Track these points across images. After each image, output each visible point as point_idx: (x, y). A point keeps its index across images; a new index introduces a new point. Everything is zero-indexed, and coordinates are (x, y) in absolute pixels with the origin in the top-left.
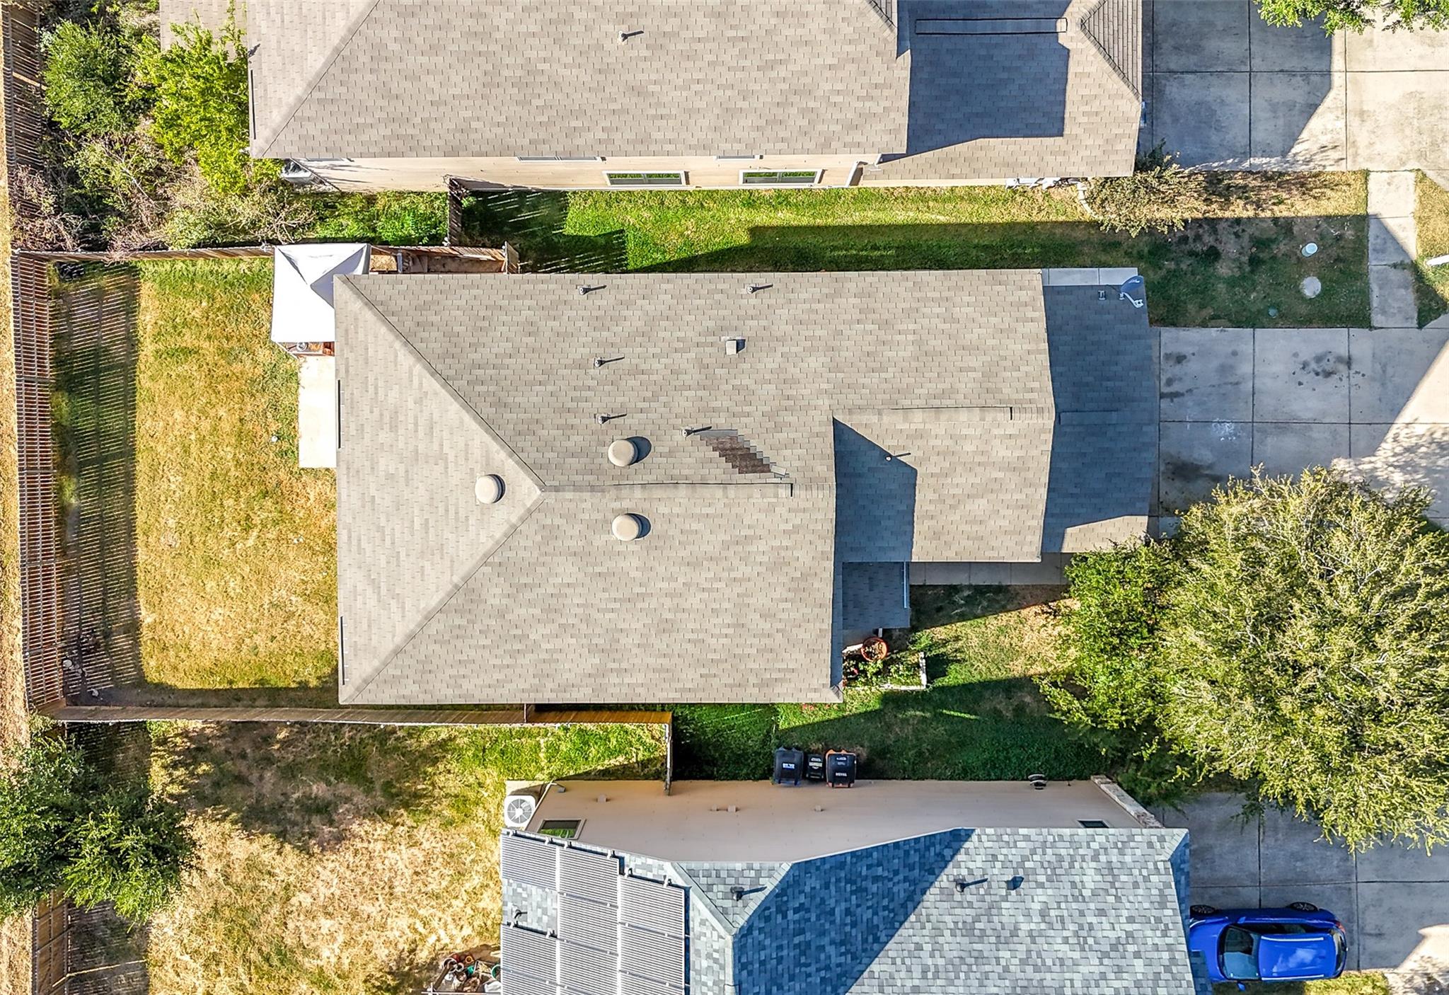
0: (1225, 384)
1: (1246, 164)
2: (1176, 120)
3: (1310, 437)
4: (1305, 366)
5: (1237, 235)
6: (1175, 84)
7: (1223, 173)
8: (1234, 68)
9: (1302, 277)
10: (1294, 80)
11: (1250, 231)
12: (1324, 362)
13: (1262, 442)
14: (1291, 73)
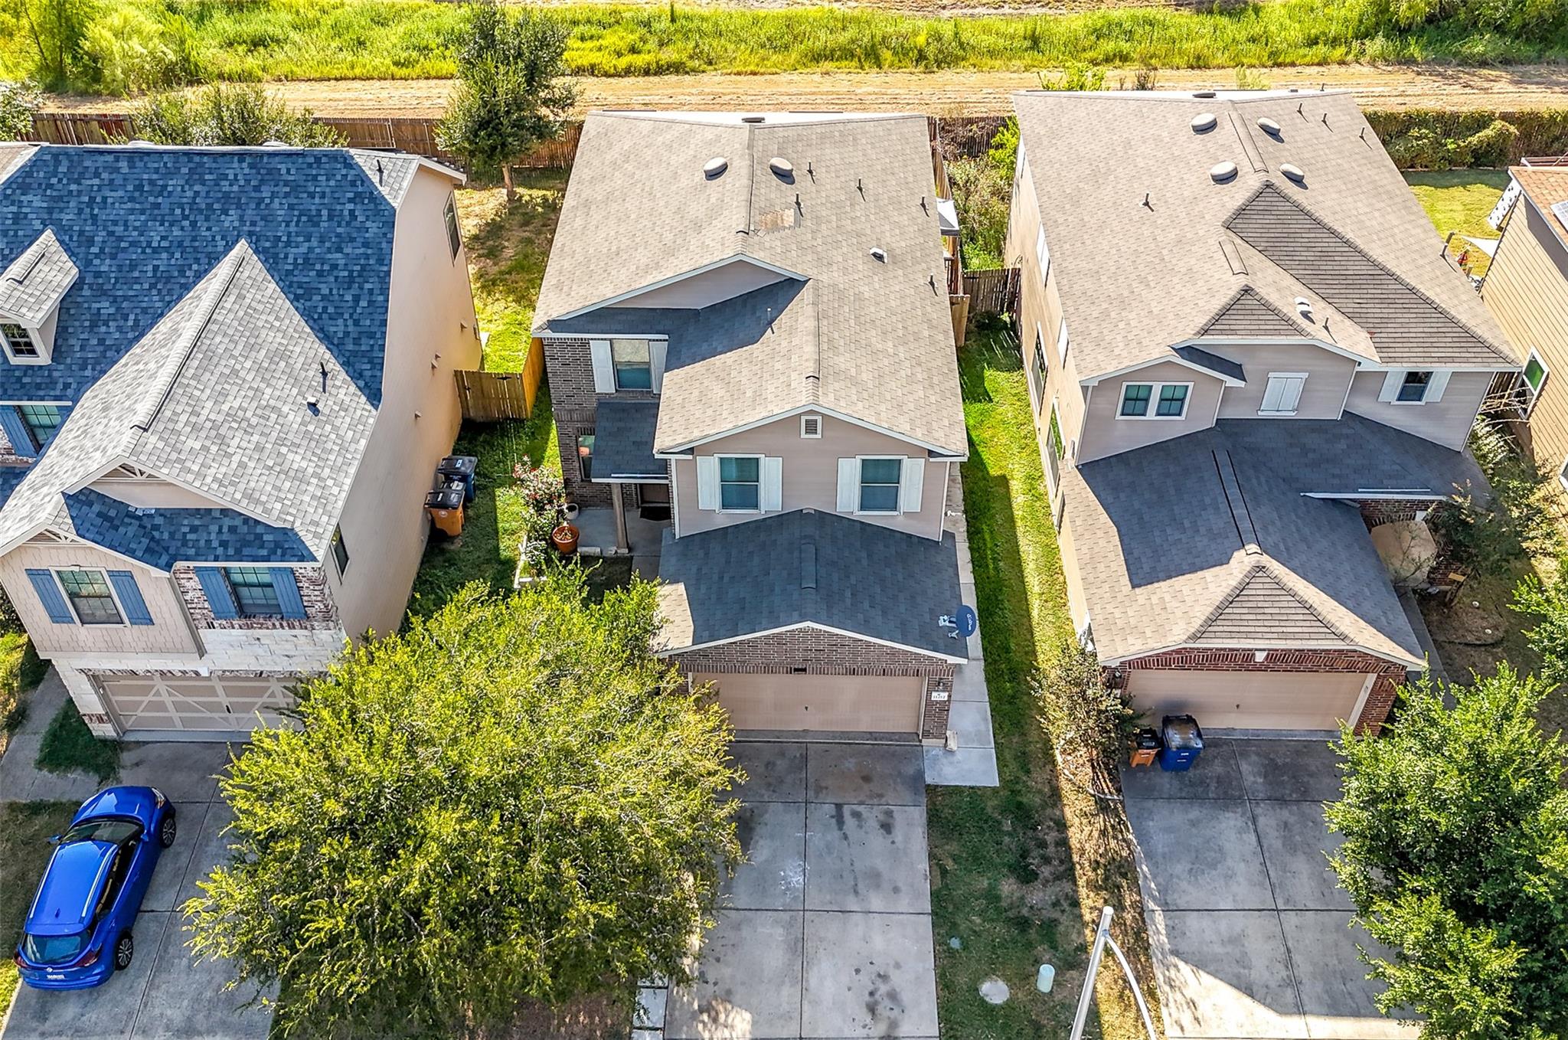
0: (855, 878)
1: (1151, 905)
2: (1193, 824)
3: (783, 982)
4: (883, 977)
5: (1056, 904)
6: (1239, 823)
7: (1136, 879)
8: (1278, 890)
9: (1008, 980)
10: (1281, 967)
11: (1063, 919)
12: (887, 1003)
13: (776, 921)
14: (1289, 963)
